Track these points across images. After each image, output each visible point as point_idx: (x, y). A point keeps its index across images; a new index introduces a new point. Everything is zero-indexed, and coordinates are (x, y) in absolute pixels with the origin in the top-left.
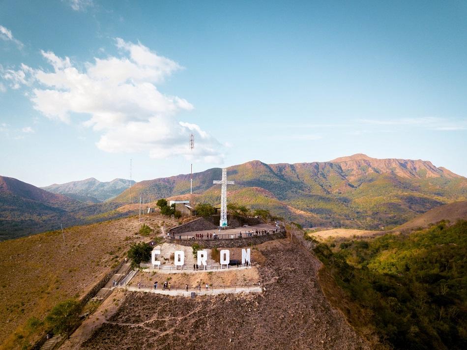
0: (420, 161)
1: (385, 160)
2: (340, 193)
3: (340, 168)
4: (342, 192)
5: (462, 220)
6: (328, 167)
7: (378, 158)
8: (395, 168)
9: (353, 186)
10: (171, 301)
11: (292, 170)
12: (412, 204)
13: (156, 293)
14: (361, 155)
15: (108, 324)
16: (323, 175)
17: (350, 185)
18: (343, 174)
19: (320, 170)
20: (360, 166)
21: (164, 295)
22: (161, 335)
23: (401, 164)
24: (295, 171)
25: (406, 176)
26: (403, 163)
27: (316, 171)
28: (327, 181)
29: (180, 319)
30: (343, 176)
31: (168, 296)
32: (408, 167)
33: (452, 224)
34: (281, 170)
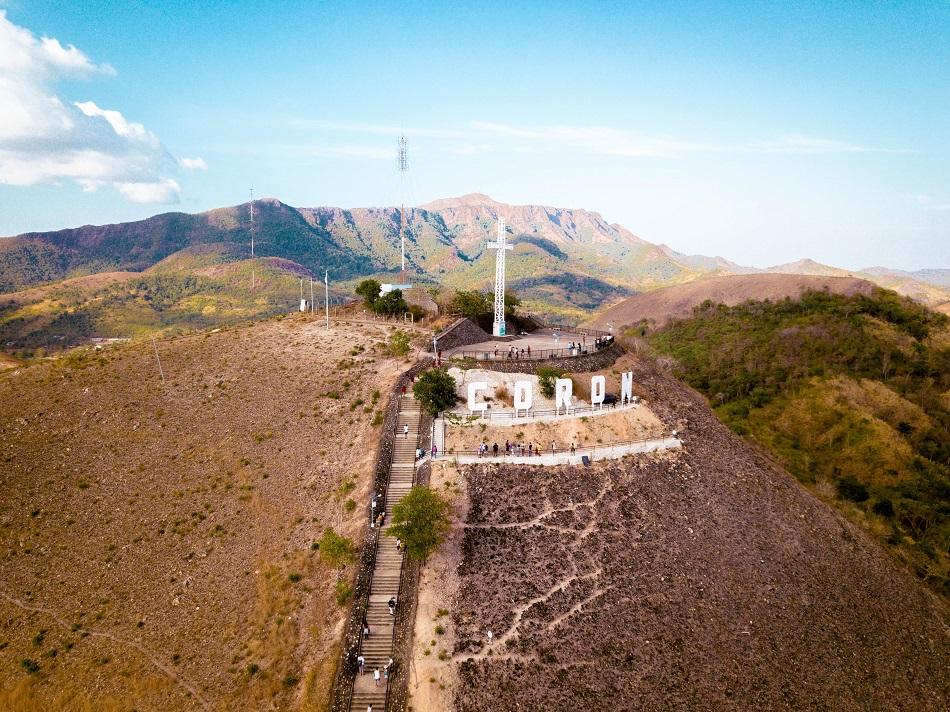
0: (582, 211)
1: (523, 208)
2: (443, 272)
3: (441, 221)
4: (447, 271)
5: (675, 319)
6: (419, 219)
7: (512, 204)
8: (541, 224)
9: (465, 259)
10: (554, 476)
11: (348, 222)
12: (571, 291)
13: (515, 463)
14: (480, 196)
15: (475, 531)
16: (409, 234)
17: (461, 256)
18: (447, 234)
19: (404, 224)
20: (478, 218)
21: (534, 466)
22: (583, 536)
23: (551, 217)
24: (353, 224)
25: (559, 240)
26: (555, 215)
27: (395, 225)
28: (418, 248)
29: (592, 504)
30: (447, 238)
31: (542, 466)
32: (562, 223)
33: (659, 326)
34: (323, 222)
